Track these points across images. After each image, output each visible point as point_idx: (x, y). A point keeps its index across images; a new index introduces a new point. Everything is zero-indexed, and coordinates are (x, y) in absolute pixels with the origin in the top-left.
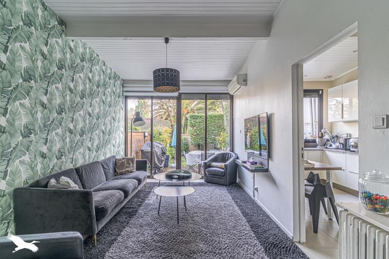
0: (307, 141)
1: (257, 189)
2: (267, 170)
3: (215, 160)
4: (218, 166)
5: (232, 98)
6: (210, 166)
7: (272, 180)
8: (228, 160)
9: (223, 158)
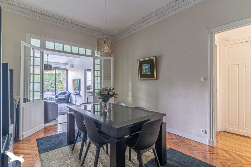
0: (87, 87)
1: (76, 101)
2: (79, 94)
3: (60, 94)
4: (62, 97)
5: (67, 70)
6: (58, 97)
7: (80, 96)
8: (65, 94)
9: (64, 93)
